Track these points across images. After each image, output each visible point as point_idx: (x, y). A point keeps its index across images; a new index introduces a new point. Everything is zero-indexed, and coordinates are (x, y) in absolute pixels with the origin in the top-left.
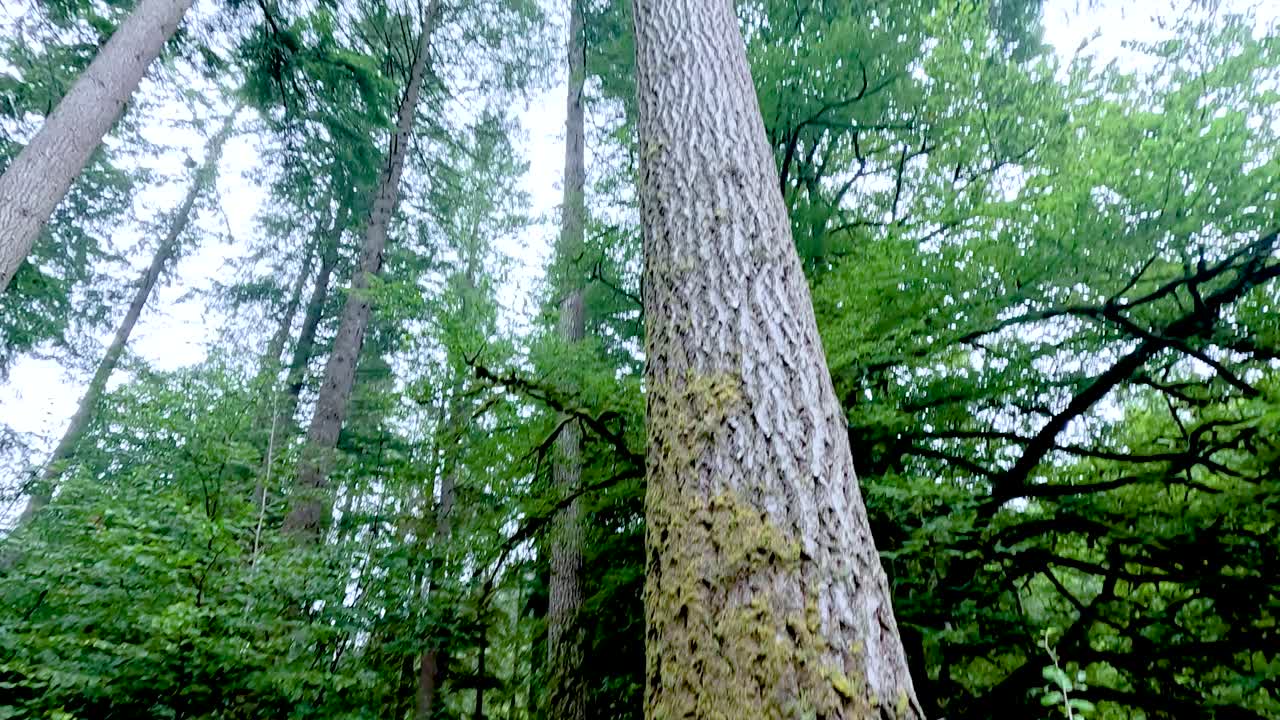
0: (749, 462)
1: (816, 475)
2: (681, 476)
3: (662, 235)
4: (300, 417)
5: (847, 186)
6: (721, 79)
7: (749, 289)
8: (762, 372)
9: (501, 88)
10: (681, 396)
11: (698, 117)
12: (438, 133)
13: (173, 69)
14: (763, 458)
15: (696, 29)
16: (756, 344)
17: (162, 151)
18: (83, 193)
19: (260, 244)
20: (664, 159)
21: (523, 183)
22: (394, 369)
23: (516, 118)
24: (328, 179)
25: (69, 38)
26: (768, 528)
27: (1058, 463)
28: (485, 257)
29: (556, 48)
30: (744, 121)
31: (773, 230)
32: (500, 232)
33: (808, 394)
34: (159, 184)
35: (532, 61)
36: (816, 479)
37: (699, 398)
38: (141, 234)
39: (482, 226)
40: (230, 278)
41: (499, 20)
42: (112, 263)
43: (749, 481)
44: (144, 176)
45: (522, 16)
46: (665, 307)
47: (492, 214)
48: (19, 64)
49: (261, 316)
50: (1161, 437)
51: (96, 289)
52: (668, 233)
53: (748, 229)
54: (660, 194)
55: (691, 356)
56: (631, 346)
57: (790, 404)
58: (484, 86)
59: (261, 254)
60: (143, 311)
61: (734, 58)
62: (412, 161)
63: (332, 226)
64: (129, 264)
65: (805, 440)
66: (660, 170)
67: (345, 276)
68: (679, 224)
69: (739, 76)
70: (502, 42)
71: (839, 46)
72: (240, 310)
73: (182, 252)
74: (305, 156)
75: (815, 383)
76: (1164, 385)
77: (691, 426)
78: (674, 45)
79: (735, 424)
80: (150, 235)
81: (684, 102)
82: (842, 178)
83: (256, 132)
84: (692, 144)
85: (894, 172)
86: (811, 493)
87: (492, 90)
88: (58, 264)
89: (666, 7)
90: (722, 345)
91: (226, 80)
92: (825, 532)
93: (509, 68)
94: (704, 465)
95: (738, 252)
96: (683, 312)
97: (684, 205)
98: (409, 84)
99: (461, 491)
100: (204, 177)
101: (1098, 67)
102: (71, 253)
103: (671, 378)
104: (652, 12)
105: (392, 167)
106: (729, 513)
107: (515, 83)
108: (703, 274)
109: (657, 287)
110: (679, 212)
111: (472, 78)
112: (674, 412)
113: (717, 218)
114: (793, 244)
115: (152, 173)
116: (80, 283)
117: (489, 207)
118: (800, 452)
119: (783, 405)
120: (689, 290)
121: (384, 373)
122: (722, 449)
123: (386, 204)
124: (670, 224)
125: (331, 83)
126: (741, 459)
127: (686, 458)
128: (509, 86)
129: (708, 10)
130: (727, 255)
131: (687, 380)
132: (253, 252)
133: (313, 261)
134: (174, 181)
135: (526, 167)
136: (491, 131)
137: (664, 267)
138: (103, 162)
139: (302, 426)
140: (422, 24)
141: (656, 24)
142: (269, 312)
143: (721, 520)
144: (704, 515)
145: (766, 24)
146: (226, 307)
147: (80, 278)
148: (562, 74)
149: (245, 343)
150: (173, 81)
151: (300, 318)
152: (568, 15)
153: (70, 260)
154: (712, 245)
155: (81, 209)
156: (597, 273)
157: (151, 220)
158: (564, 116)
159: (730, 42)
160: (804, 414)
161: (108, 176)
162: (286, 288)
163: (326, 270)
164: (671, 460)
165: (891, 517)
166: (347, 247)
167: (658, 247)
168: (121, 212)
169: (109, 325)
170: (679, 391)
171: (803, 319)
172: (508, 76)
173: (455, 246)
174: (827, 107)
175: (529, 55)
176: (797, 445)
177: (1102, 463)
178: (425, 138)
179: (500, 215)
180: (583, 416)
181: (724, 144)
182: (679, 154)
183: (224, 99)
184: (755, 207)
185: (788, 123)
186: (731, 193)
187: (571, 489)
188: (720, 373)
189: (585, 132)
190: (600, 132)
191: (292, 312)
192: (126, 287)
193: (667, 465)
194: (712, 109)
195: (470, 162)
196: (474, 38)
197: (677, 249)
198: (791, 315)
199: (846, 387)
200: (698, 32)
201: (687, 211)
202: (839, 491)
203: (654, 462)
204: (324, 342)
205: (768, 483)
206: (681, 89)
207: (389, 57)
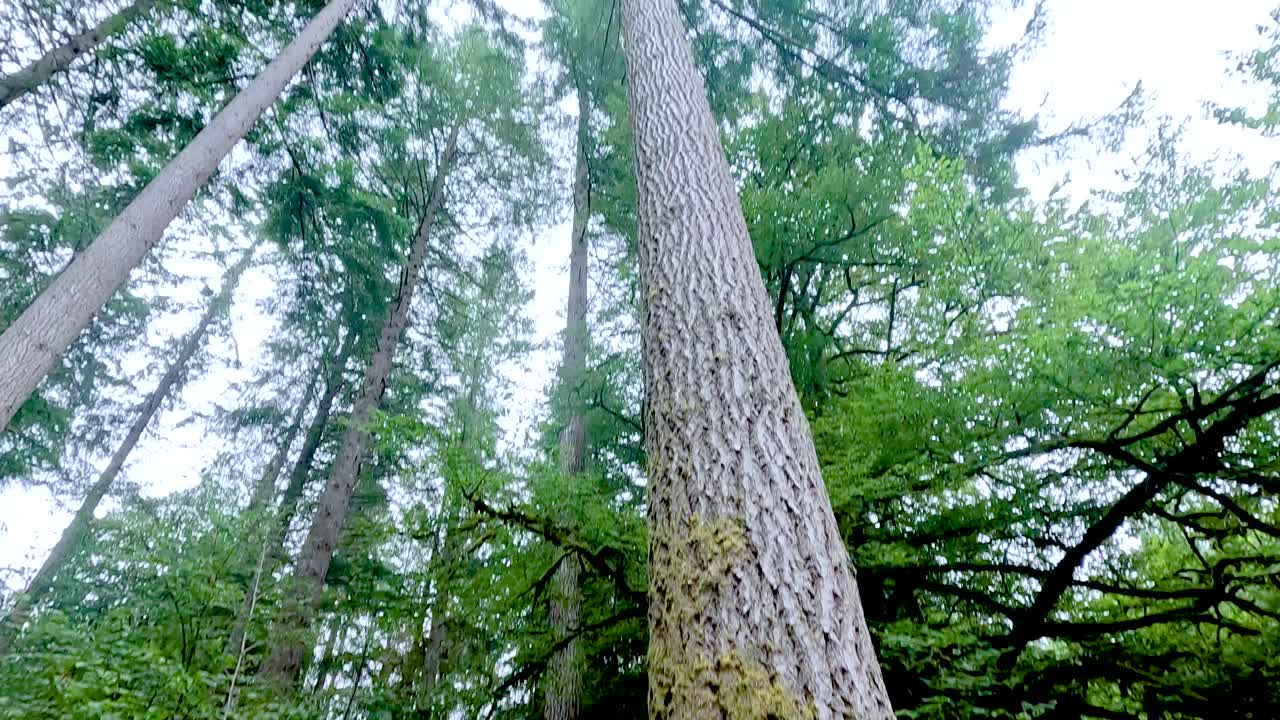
0: (756, 617)
1: (826, 630)
2: (685, 632)
3: (663, 374)
4: (290, 544)
5: (841, 316)
6: (717, 228)
7: (750, 432)
8: (766, 518)
9: (510, 225)
10: (684, 542)
11: (697, 263)
12: (447, 264)
13: (202, 207)
14: (770, 612)
15: (693, 182)
16: (760, 489)
17: (181, 280)
18: (100, 320)
19: (267, 368)
20: (664, 303)
21: (527, 311)
22: (389, 494)
23: (523, 251)
24: (339, 306)
25: (108, 180)
26: (779, 692)
27: (1078, 598)
28: (487, 381)
29: (563, 189)
30: (740, 267)
31: (772, 371)
32: (503, 357)
33: (814, 542)
34: (174, 312)
35: (540, 201)
36: (826, 636)
37: (703, 545)
38: (151, 359)
39: (487, 352)
40: (232, 402)
41: (510, 164)
42: (118, 388)
43: (756, 638)
44: (161, 304)
45: (532, 161)
46: (667, 448)
47: (496, 340)
48: (57, 202)
49: (260, 441)
50: (1184, 571)
51: (98, 413)
52: (669, 373)
53: (747, 371)
54: (661, 335)
55: (694, 500)
56: (632, 471)
57: (796, 551)
58: (494, 222)
59: (266, 378)
60: (142, 435)
61: (729, 209)
62: (422, 290)
63: (339, 351)
64: (135, 388)
65: (813, 592)
66: (660, 312)
67: (348, 400)
68: (680, 365)
69: (735, 225)
70: (512, 184)
71: (827, 192)
72: (240, 435)
73: (188, 377)
74: (318, 286)
75: (821, 529)
76: (1179, 515)
77: (694, 576)
78: (673, 197)
79: (740, 575)
80: (159, 360)
81: (683, 249)
82: (837, 308)
83: (274, 263)
84: (691, 287)
85: (886, 302)
86: (821, 652)
87: (501, 226)
88: (64, 388)
89: (665, 164)
90: (724, 488)
91: (251, 217)
92: (839, 697)
93: (517, 205)
94: (709, 619)
95: (738, 394)
96: (685, 454)
97: (685, 346)
98: (422, 221)
99: (452, 625)
100: (218, 306)
101: (1072, 208)
102: (79, 378)
103: (673, 523)
104: (653, 166)
105: (400, 299)
106: (736, 673)
107: (523, 220)
108: (703, 414)
109: (659, 427)
110: (680, 353)
111: (482, 215)
112: (678, 560)
113: (717, 359)
114: (792, 385)
115: (169, 301)
116: (83, 407)
117: (495, 333)
118: (808, 606)
119: (789, 554)
120: (691, 430)
121: (380, 499)
122: (728, 602)
123: (394, 331)
124: (671, 365)
125: (350, 221)
126: (748, 613)
127: (690, 611)
128: (517, 223)
129: (704, 166)
130: (728, 397)
131: (690, 526)
132: (258, 377)
133: (317, 385)
134: (190, 309)
135: (531, 295)
136: (498, 262)
137: (665, 407)
138: (123, 291)
139: (292, 553)
140: (438, 168)
141: (657, 180)
142: (269, 437)
143: (728, 682)
144: (709, 675)
145: (758, 169)
146: (225, 430)
147: (84, 402)
148: (568, 212)
149: (240, 468)
150: (200, 218)
151: (300, 441)
152: (574, 161)
153: (77, 384)
154: (713, 386)
155: (95, 336)
156: (598, 400)
157: (162, 346)
158: (569, 250)
159: (725, 195)
160: (810, 563)
161: (125, 304)
162: (288, 413)
163: (330, 394)
164: (674, 614)
165: (908, 667)
166: (353, 371)
167: (660, 388)
168: (134, 338)
169: (106, 450)
170: (682, 538)
171: (805, 461)
172: (516, 214)
173: (459, 371)
174: (818, 246)
175: (537, 194)
176: (805, 597)
177: (1126, 600)
178: (436, 270)
179: (503, 341)
180: (581, 551)
181: (722, 289)
182: (679, 297)
183: (246, 234)
184: (754, 350)
185: (782, 260)
186: (730, 336)
187: (568, 629)
188: (723, 518)
189: (589, 264)
190: (602, 264)
191: (292, 436)
192: (129, 411)
193: (670, 618)
194: (711, 258)
195: (478, 290)
196: (486, 180)
197: (679, 390)
198: (793, 457)
199: (852, 521)
200: (696, 187)
201: (687, 353)
202: (851, 649)
203: (656, 615)
204: (322, 467)
205: (777, 641)
206: (681, 238)
207: (405, 197)
